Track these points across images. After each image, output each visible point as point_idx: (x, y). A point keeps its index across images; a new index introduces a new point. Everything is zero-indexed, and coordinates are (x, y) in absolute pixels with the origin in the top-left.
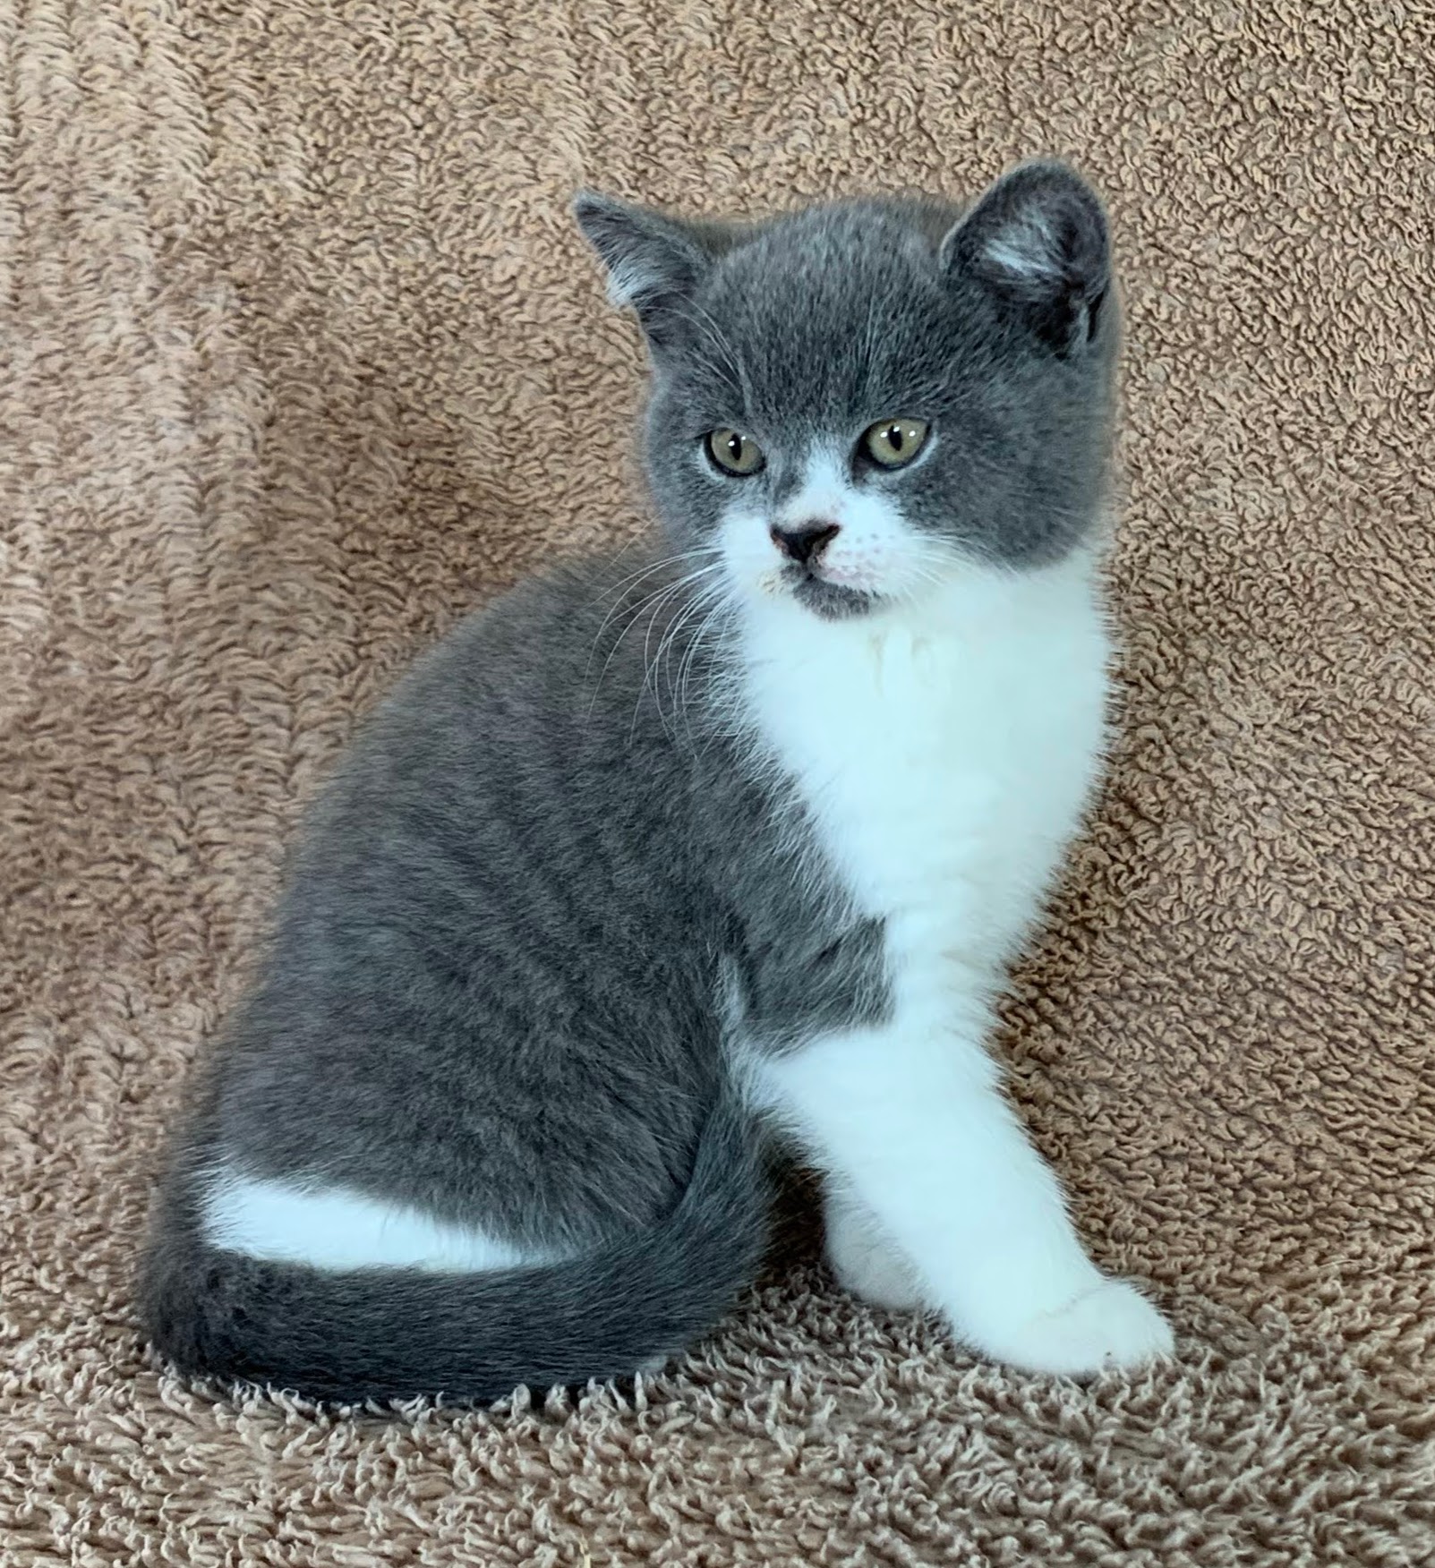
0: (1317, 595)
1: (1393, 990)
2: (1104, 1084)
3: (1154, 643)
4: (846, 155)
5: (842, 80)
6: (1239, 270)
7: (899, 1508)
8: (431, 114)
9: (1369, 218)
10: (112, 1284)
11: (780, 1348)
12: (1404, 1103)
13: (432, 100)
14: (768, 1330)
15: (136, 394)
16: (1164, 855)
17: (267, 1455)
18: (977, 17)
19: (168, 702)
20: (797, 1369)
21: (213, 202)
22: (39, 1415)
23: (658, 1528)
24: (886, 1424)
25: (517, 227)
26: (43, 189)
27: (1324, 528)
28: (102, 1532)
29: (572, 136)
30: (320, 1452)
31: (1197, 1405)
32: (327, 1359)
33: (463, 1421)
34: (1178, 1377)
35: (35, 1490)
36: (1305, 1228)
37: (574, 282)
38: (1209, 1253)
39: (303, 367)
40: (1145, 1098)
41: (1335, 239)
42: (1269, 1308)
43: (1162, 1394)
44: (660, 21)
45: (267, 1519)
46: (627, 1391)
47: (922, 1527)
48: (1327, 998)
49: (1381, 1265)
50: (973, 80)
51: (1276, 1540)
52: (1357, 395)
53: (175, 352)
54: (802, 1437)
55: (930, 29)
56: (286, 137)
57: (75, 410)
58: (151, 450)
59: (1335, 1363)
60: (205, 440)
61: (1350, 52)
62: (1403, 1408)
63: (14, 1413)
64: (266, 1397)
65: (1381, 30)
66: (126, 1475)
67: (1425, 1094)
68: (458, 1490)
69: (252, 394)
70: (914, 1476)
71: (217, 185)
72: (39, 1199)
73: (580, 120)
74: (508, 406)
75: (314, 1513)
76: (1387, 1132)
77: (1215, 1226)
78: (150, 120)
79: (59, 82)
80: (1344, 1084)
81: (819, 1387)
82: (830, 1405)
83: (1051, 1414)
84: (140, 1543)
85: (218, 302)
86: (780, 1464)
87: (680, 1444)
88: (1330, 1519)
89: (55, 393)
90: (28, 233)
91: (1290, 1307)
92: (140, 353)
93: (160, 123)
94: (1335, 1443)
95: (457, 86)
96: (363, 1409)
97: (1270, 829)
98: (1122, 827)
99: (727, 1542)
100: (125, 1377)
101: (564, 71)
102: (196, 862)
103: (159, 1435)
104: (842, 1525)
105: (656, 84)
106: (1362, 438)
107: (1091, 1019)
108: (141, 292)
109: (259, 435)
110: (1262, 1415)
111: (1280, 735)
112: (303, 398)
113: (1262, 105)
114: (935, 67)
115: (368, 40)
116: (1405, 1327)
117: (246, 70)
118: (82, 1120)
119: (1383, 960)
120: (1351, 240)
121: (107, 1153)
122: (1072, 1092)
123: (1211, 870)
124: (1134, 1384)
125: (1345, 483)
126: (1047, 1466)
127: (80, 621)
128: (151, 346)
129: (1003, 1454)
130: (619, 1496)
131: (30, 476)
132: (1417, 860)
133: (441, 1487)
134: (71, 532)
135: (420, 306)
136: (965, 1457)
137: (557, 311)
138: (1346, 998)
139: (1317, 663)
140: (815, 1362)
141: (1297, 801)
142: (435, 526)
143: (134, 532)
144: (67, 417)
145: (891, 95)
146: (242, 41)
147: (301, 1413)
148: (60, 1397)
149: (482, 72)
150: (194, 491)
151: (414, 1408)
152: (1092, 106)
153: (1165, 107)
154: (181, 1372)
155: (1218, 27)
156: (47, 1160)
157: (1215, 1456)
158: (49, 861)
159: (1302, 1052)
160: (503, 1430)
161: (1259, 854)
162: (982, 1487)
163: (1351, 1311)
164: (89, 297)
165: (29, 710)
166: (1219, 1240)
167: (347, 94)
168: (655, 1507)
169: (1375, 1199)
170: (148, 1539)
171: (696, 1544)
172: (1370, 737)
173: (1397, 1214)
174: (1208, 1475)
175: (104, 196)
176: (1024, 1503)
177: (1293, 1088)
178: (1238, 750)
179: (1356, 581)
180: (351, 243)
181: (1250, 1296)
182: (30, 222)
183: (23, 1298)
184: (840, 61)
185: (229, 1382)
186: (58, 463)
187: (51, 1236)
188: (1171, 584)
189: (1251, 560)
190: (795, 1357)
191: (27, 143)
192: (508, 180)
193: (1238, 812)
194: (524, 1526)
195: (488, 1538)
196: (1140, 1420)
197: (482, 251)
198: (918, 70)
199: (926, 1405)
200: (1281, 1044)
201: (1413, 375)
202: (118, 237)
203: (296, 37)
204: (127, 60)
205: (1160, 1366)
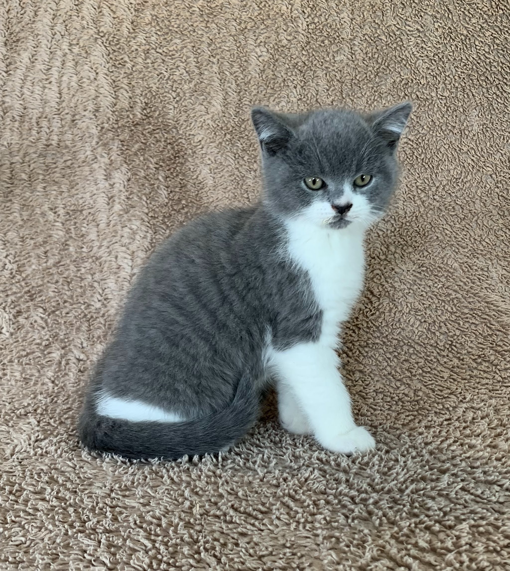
0: (426, 234)
1: (444, 346)
2: (361, 371)
3: (379, 247)
4: (296, 108)
5: (295, 87)
6: (407, 143)
7: (291, 491)
8: (178, 95)
9: (444, 129)
10: (72, 424)
11: (262, 445)
12: (446, 378)
13: (179, 90)
14: (259, 440)
15: (91, 172)
16: (380, 307)
17: (111, 474)
18: (334, 70)
19: (97, 259)
20: (266, 451)
21: (115, 118)
22: (47, 461)
23: (221, 496)
24: (291, 467)
25: (202, 126)
26: (67, 114)
27: (429, 215)
28: (60, 495)
29: (218, 101)
30: (126, 473)
31: (380, 463)
32: (130, 447)
33: (168, 465)
34: (376, 454)
35: (42, 482)
36: (416, 413)
37: (217, 142)
38: (387, 420)
39: (139, 165)
40: (372, 375)
41: (434, 134)
42: (403, 435)
43: (370, 459)
44: (244, 70)
45: (108, 492)
46: (216, 457)
47: (297, 497)
48: (425, 348)
49: (437, 424)
50: (333, 88)
51: (399, 502)
52: (439, 178)
53: (103, 160)
54: (266, 470)
55: (320, 73)
56: (136, 100)
57: (74, 176)
58: (95, 187)
59: (421, 451)
60: (110, 185)
61: (439, 82)
62: (439, 465)
63: (40, 460)
64: (112, 457)
65: (449, 76)
66: (69, 478)
67: (451, 375)
68: (164, 484)
69: (124, 172)
70: (297, 482)
71: (116, 113)
72: (53, 399)
73: (221, 97)
74: (197, 177)
75: (121, 491)
76: (440, 386)
77: (390, 412)
78: (98, 95)
79: (73, 84)
80: (429, 372)
81: (272, 456)
82: (274, 461)
83: (338, 465)
84: (70, 498)
85: (115, 146)
86: (258, 478)
87: (230, 472)
88: (415, 496)
89: (69, 171)
90: (63, 126)
91: (409, 436)
92: (93, 160)
93: (101, 95)
94: (419, 474)
95: (186, 87)
96: (140, 461)
97: (411, 300)
98: (369, 299)
99: (241, 500)
100: (72, 450)
101: (217, 83)
102: (103, 304)
103: (80, 467)
104: (274, 496)
105: (243, 87)
106: (440, 190)
107: (358, 353)
108: (94, 143)
109: (126, 183)
110: (398, 466)
111: (415, 274)
112: (139, 173)
113: (414, 96)
114: (322, 84)
115: (161, 73)
116: (442, 442)
117: (126, 81)
118: (67, 377)
119: (441, 337)
120: (438, 135)
121: (73, 387)
122: (351, 374)
123: (393, 311)
124: (363, 457)
125: (435, 203)
126: (336, 480)
127: (73, 235)
128: (96, 158)
129: (323, 476)
130: (210, 487)
131: (61, 195)
132: (452, 309)
133: (159, 483)
134: (72, 210)
135: (173, 148)
136: (312, 477)
137: (212, 150)
138: (431, 348)
139: (426, 253)
140: (272, 449)
141: (419, 292)
142: (175, 210)
143: (89, 211)
144: (72, 178)
145: (309, 92)
146: (125, 73)
147: (122, 462)
148: (53, 456)
149: (193, 83)
150: (107, 199)
151: (155, 461)
152: (366, 96)
153: (387, 97)
154: (89, 450)
155: (402, 74)
156: (56, 388)
157: (384, 477)
158: (61, 304)
159: (417, 363)
160: (179, 467)
161: (407, 307)
162: (316, 486)
163: (427, 437)
164: (79, 144)
165: (57, 261)
166: (391, 416)
167: (154, 88)
168: (220, 490)
169: (436, 405)
170: (72, 497)
171: (231, 501)
172: (440, 274)
173: (442, 409)
174: (382, 483)
175: (84, 116)
176: (328, 490)
177: (414, 373)
178: (402, 277)
179: (437, 231)
180: (154, 130)
181: (398, 432)
182: (63, 123)
183: (46, 427)
184: (295, 82)
185: (102, 453)
186: (69, 191)
187: (56, 410)
188: (385, 230)
189: (408, 224)
190: (266, 448)
191: (64, 101)
192: (199, 113)
193: (402, 295)
194: (182, 495)
195: (171, 499)
196: (364, 467)
197: (192, 133)
198: (317, 85)
199: (302, 462)
200: (412, 361)
201: (455, 173)
202: (88, 127)
203: (140, 72)
204: (92, 78)
205: (371, 451)
